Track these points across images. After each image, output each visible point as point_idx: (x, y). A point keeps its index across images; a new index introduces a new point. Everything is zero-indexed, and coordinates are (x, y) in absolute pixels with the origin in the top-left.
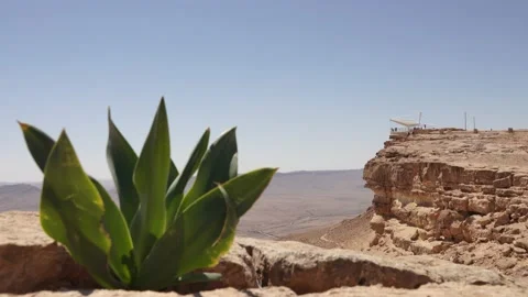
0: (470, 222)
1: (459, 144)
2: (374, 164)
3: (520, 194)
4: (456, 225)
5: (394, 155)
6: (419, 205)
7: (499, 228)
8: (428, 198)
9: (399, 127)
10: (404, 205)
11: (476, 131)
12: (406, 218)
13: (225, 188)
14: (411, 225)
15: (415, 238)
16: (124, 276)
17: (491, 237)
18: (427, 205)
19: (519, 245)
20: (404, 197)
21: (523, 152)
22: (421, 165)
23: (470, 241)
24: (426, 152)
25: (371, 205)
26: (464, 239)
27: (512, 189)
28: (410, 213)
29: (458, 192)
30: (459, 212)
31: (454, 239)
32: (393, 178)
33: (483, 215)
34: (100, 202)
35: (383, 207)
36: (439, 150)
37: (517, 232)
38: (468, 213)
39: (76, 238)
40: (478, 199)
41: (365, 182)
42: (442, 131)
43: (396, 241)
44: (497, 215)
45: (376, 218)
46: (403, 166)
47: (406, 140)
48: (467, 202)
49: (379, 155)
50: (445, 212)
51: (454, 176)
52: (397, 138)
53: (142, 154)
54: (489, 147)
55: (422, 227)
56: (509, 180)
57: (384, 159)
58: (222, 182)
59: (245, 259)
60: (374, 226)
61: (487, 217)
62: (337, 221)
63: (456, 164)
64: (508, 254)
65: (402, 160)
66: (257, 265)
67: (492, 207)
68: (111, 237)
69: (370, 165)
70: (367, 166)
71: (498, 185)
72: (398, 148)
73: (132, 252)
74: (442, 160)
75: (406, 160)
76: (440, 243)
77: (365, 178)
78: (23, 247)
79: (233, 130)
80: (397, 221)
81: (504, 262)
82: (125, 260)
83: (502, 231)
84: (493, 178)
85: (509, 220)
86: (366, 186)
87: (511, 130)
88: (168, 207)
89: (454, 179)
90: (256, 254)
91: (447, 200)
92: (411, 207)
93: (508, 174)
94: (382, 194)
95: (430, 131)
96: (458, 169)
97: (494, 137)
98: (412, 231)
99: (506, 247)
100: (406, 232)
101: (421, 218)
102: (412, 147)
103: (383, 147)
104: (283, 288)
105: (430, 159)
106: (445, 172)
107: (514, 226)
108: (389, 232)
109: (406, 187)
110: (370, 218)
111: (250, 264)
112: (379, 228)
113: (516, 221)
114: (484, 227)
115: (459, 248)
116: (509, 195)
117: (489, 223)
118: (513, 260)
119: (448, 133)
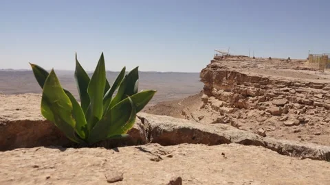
0: (247, 100)
1: (245, 63)
2: (205, 71)
3: (271, 88)
4: (240, 101)
5: (215, 67)
6: (225, 91)
7: (260, 103)
8: (229, 88)
9: (218, 53)
10: (218, 90)
11: (254, 58)
12: (218, 97)
13: (132, 98)
14: (220, 100)
15: (221, 106)
16: (82, 135)
17: (256, 107)
18: (228, 91)
19: (268, 111)
20: (218, 87)
21: (275, 69)
22: (227, 72)
23: (246, 109)
24: (230, 66)
25: (203, 90)
26: (244, 107)
27: (267, 86)
28: (220, 95)
29: (243, 86)
30: (243, 95)
31: (239, 107)
32: (214, 78)
33: (253, 97)
34: (70, 104)
35: (208, 91)
36: (236, 65)
37: (268, 105)
38: (247, 95)
39: (59, 120)
40: (252, 89)
41: (200, 79)
42: (238, 57)
43: (213, 107)
44: (259, 97)
45: (204, 96)
46: (219, 72)
47: (221, 60)
48: (246, 90)
49: (208, 66)
50: (236, 95)
51: (242, 78)
52: (217, 59)
53: (92, 78)
54: (259, 65)
55: (225, 101)
56: (267, 81)
57: (210, 69)
58: (130, 95)
59: (140, 125)
60: (203, 100)
61: (255, 98)
62: (187, 96)
63: (243, 73)
64: (263, 115)
65: (219, 70)
66: (146, 127)
67: (258, 93)
68: (76, 120)
69: (204, 71)
70: (202, 71)
71: (262, 84)
72: (217, 64)
73: (86, 125)
74: (237, 70)
75: (221, 70)
76: (232, 109)
77: (201, 77)
78: (33, 121)
79: (137, 68)
80: (214, 98)
81: (260, 119)
82: (83, 128)
83: (261, 105)
84: (260, 80)
85: (265, 100)
86: (201, 81)
87: (270, 58)
88: (104, 104)
89: (241, 79)
90: (145, 122)
91: (238, 90)
92: (221, 91)
93: (267, 78)
94: (208, 85)
95: (233, 57)
96: (244, 75)
97: (262, 61)
98: (220, 103)
99: (262, 112)
100: (217, 103)
101: (225, 97)
102: (224, 63)
103: (210, 63)
104: (157, 144)
105: (232, 70)
106: (238, 76)
107: (267, 103)
108: (210, 102)
109: (219, 82)
110: (201, 95)
111: (142, 128)
112: (205, 101)
113: (268, 100)
114: (253, 103)
115: (241, 111)
116: (266, 88)
117: (256, 100)
118: (265, 118)
119: (241, 58)
